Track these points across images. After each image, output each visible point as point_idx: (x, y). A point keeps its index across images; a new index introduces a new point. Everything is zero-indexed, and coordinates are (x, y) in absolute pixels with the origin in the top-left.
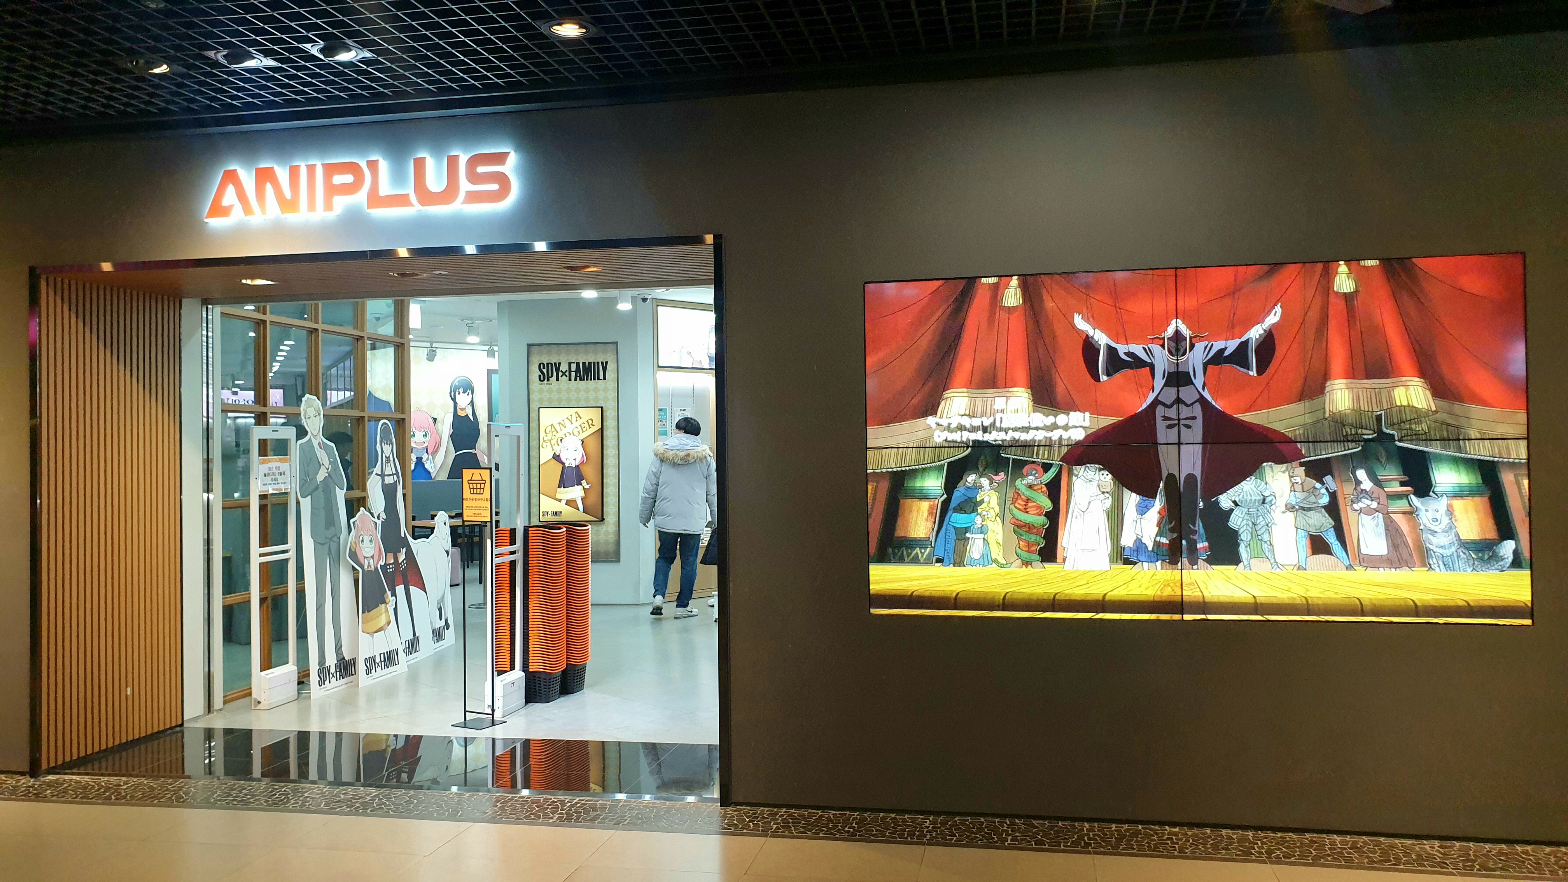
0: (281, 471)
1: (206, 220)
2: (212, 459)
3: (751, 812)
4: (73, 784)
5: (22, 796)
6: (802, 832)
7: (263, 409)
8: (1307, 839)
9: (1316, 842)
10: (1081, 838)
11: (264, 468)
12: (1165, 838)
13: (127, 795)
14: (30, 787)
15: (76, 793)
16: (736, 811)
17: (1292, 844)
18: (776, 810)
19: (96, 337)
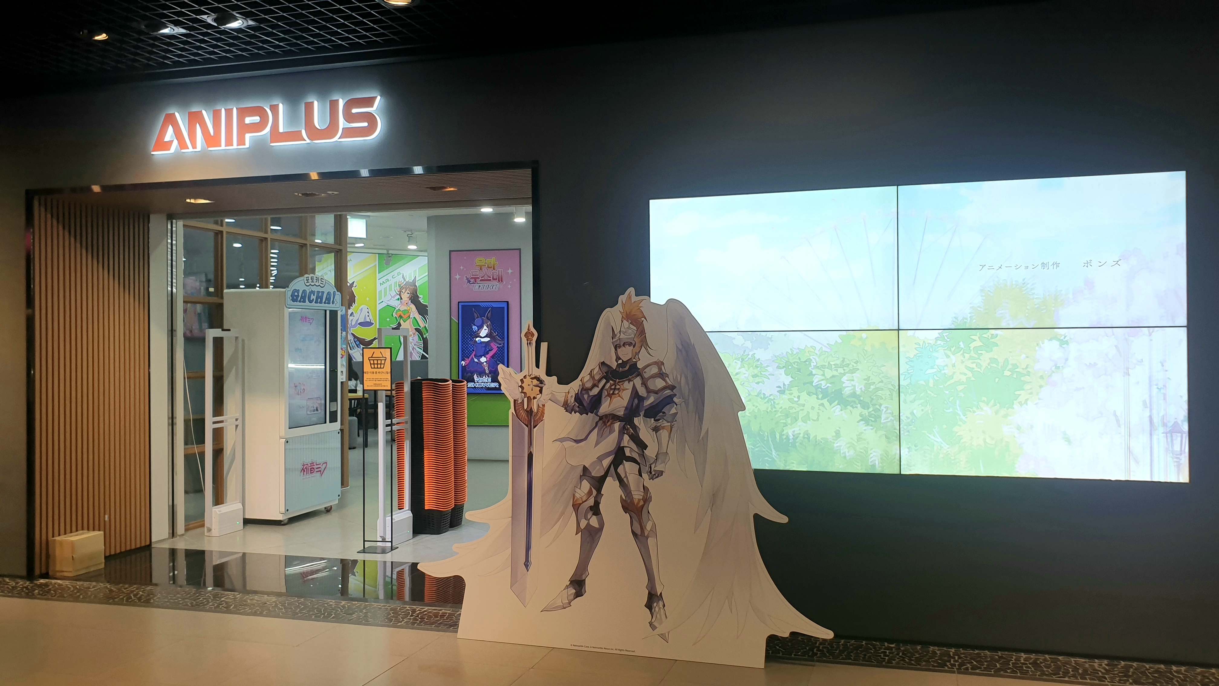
2: (176, 340)
4: (57, 586)
5: (17, 594)
7: (220, 301)
9: (1005, 658)
12: (880, 652)
13: (91, 596)
14: (25, 587)
15: (56, 593)
17: (983, 659)
19: (79, 245)
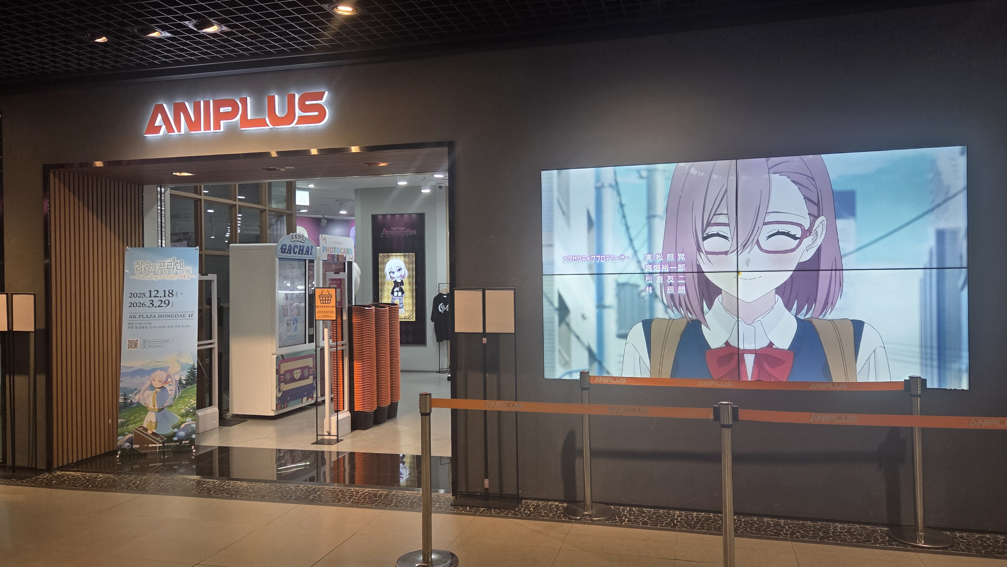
1: (145, 136)
4: (70, 477)
5: (39, 484)
6: (498, 514)
8: (819, 525)
9: (824, 528)
10: (672, 521)
13: (99, 485)
15: (70, 483)
16: (460, 499)
17: (808, 528)
19: (87, 209)
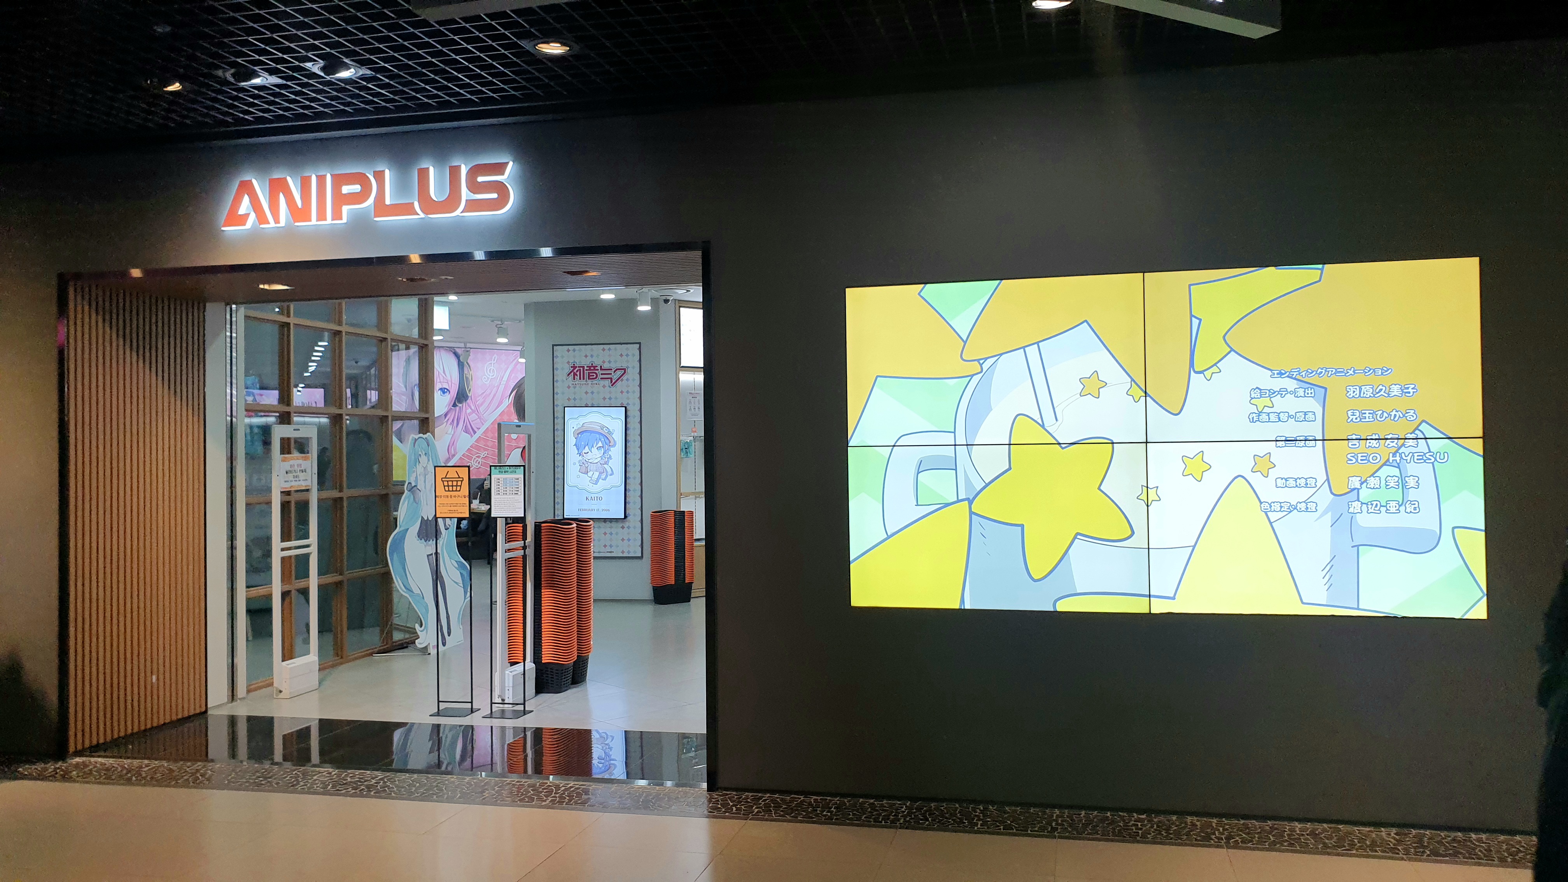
0: (303, 468)
1: (223, 229)
2: (236, 457)
3: (736, 797)
4: (98, 765)
5: (49, 776)
6: (782, 816)
7: (287, 409)
8: (1268, 826)
9: (1276, 829)
10: (1049, 823)
11: (286, 466)
12: (1130, 824)
13: (147, 776)
14: (59, 768)
15: (99, 774)
16: (721, 796)
17: (1252, 830)
18: (760, 795)
19: (122, 342)
